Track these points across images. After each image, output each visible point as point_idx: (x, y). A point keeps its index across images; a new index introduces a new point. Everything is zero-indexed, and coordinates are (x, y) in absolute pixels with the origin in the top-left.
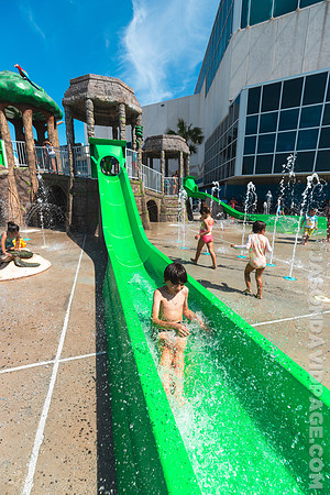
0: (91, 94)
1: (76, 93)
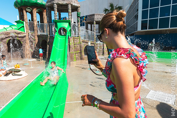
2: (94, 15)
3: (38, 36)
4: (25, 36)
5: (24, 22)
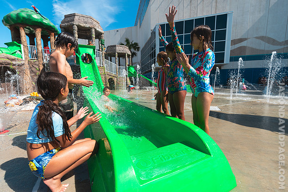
0: (76, 23)
1: (68, 22)
2: (115, 46)
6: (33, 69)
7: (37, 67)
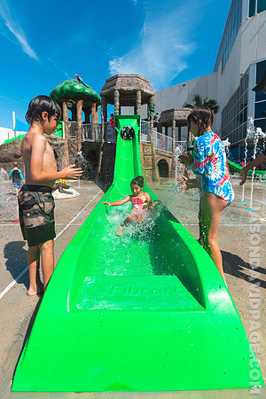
0: (118, 87)
1: (109, 87)
2: (173, 110)
3: (83, 144)
4: (63, 144)
5: (63, 123)
6: (72, 149)
7: (75, 146)
